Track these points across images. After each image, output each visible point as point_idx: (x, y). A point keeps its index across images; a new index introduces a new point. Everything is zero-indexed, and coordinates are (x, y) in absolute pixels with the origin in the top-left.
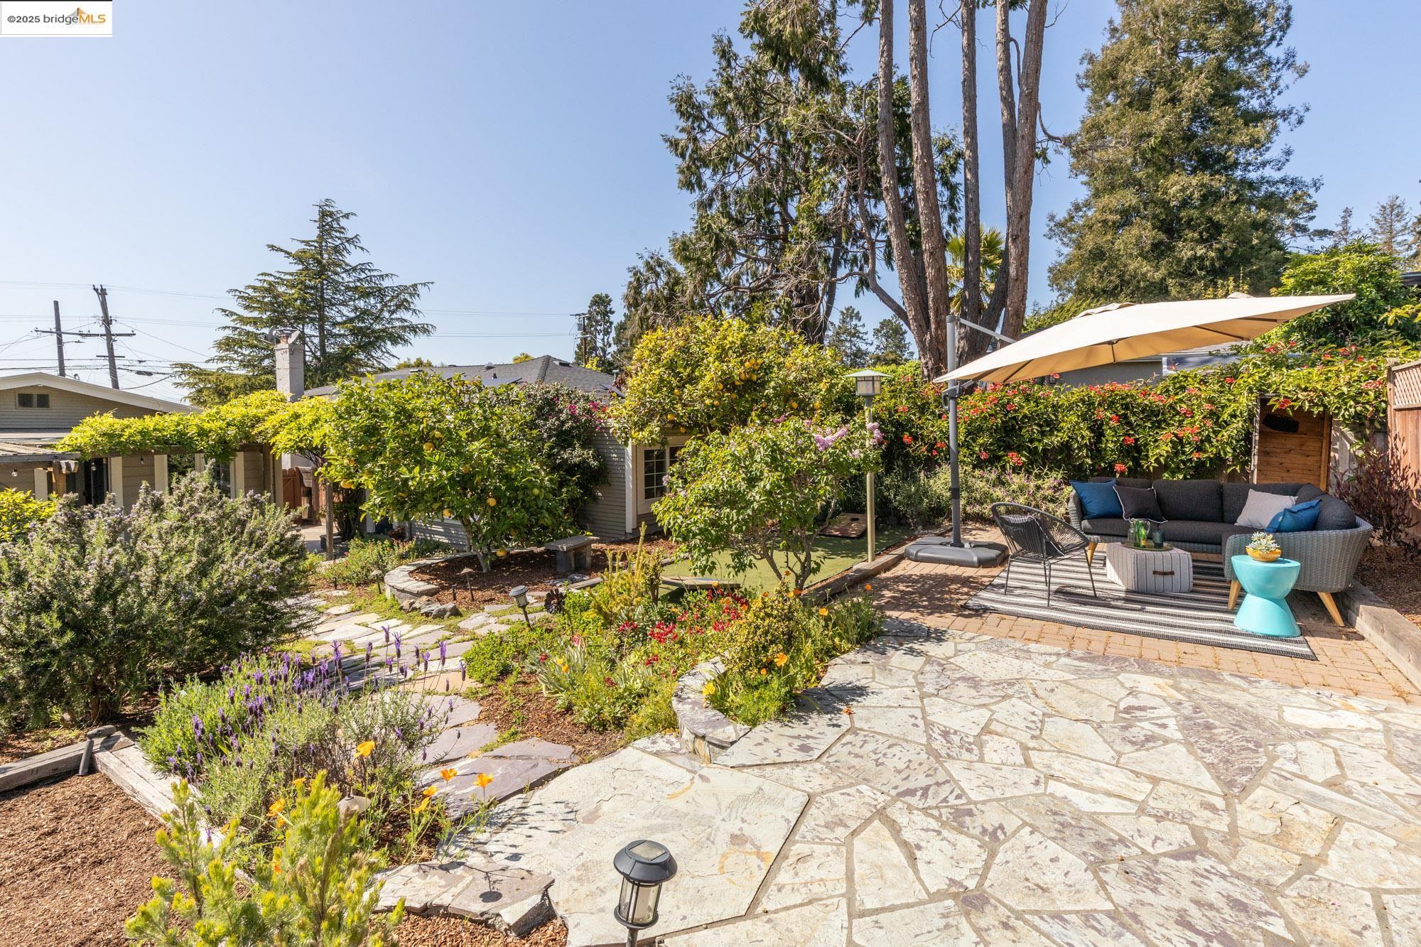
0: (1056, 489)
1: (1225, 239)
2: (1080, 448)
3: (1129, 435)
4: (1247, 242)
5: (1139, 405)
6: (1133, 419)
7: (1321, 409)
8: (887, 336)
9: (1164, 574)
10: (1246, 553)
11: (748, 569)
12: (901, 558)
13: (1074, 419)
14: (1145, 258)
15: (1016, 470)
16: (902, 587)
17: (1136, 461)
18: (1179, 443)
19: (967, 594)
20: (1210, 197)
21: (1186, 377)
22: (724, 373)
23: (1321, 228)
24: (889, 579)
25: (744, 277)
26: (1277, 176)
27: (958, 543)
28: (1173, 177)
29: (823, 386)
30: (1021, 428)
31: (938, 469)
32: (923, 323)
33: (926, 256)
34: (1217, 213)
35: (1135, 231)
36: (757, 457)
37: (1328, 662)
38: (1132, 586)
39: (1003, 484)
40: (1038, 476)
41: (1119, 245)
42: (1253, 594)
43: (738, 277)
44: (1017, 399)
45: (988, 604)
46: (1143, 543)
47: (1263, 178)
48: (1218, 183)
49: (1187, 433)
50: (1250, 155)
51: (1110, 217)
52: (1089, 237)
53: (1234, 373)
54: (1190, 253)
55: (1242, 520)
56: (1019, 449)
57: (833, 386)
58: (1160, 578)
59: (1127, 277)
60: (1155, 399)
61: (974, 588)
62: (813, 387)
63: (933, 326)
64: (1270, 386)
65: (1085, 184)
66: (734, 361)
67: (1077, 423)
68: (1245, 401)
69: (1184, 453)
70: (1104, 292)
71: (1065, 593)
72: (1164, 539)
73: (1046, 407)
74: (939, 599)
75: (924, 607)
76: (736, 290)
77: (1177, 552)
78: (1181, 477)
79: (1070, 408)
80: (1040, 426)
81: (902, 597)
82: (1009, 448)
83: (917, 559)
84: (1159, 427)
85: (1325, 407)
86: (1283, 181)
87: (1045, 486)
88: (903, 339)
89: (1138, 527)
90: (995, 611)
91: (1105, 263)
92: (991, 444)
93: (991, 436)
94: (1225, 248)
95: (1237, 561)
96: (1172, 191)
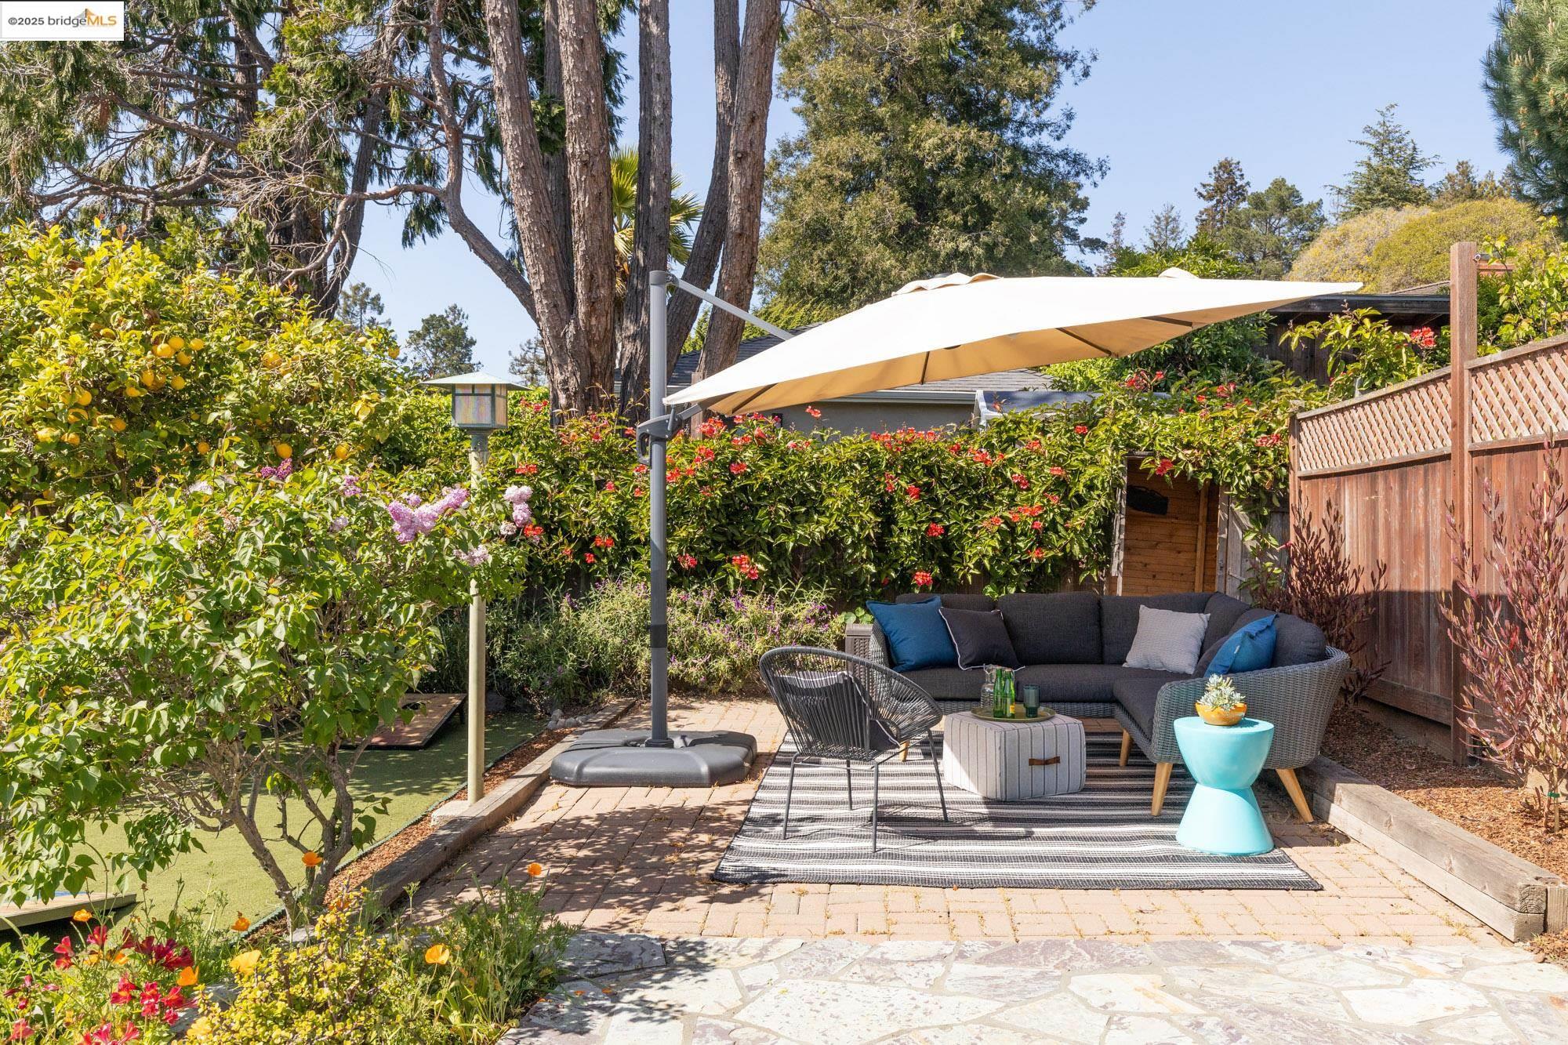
0: (818, 620)
1: (996, 228)
2: (855, 546)
3: (934, 520)
4: (1022, 238)
5: (950, 467)
6: (940, 492)
7: (1210, 476)
8: (437, 347)
9: (1046, 762)
10: (1195, 713)
11: (176, 857)
12: (542, 782)
13: (848, 490)
14: (887, 245)
15: (749, 587)
16: (568, 852)
17: (946, 567)
18: (1010, 531)
19: (711, 847)
20: (978, 163)
21: (1017, 423)
22: (95, 362)
23: (1093, 236)
24: (529, 834)
25: (137, 173)
26: (1057, 147)
27: (661, 739)
28: (930, 124)
29: (361, 409)
30: (755, 509)
31: (593, 593)
32: (561, 301)
33: (573, 168)
34: (985, 189)
35: (875, 200)
36: (243, 554)
37: (1337, 891)
38: (994, 791)
39: (723, 615)
40: (785, 598)
41: (850, 220)
42: (1207, 784)
43: (120, 169)
44: (749, 454)
45: (764, 865)
46: (1011, 709)
47: (1040, 147)
48: (987, 142)
49: (1024, 517)
50: (1022, 109)
51: (838, 173)
52: (807, 199)
53: (1087, 420)
54: (950, 245)
55: (1133, 659)
56: (751, 548)
57: (383, 409)
58: (1038, 770)
59: (861, 274)
60: (973, 458)
61: (722, 832)
62: (336, 410)
63: (582, 309)
64: (1141, 439)
65: (798, 112)
66: (126, 335)
67: (854, 500)
68: (1107, 464)
69: (1016, 549)
70: (827, 294)
71: (886, 819)
72: (1042, 700)
73: (800, 468)
74: (655, 867)
75: (633, 890)
76: (112, 195)
77: (1061, 720)
78: (1012, 591)
79: (841, 472)
80: (788, 503)
81: (576, 875)
82: (733, 546)
83: (582, 782)
84: (978, 507)
85: (1214, 473)
86: (1064, 155)
87: (801, 615)
88: (468, 355)
89: (996, 680)
90: (779, 878)
91: (830, 247)
92: (701, 539)
93: (701, 524)
94: (995, 245)
95: (1183, 727)
96: (928, 144)
